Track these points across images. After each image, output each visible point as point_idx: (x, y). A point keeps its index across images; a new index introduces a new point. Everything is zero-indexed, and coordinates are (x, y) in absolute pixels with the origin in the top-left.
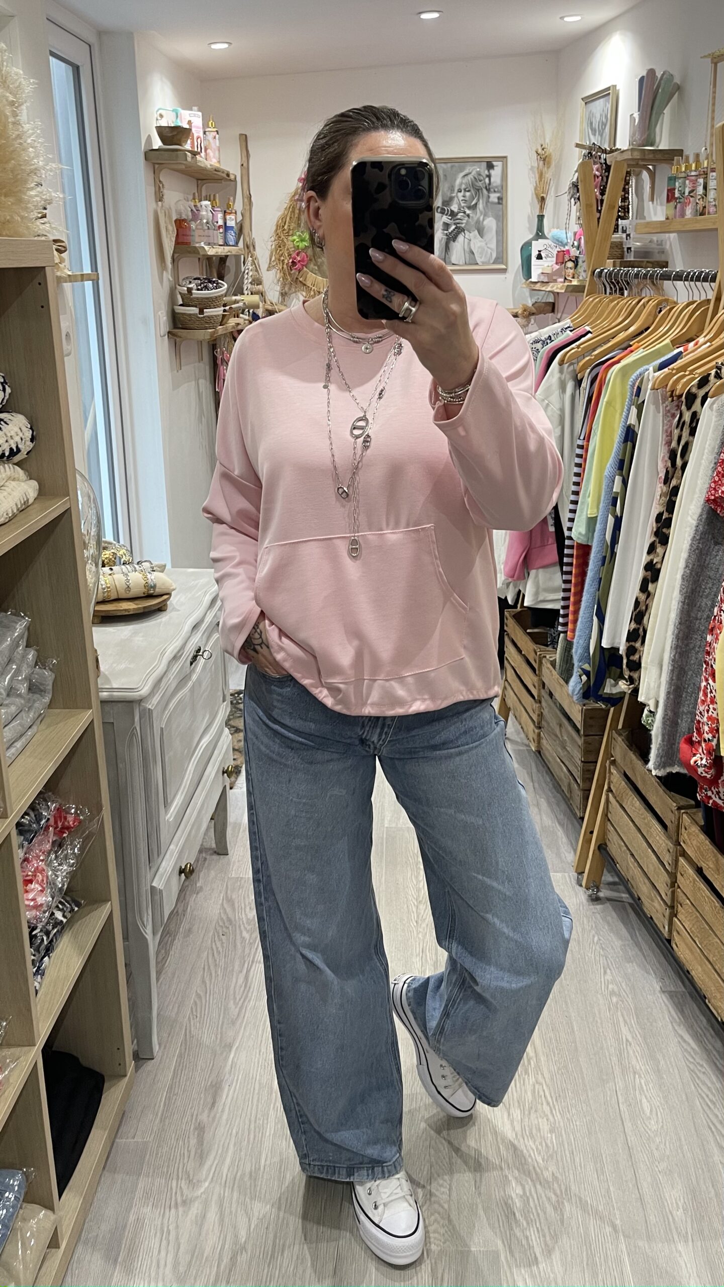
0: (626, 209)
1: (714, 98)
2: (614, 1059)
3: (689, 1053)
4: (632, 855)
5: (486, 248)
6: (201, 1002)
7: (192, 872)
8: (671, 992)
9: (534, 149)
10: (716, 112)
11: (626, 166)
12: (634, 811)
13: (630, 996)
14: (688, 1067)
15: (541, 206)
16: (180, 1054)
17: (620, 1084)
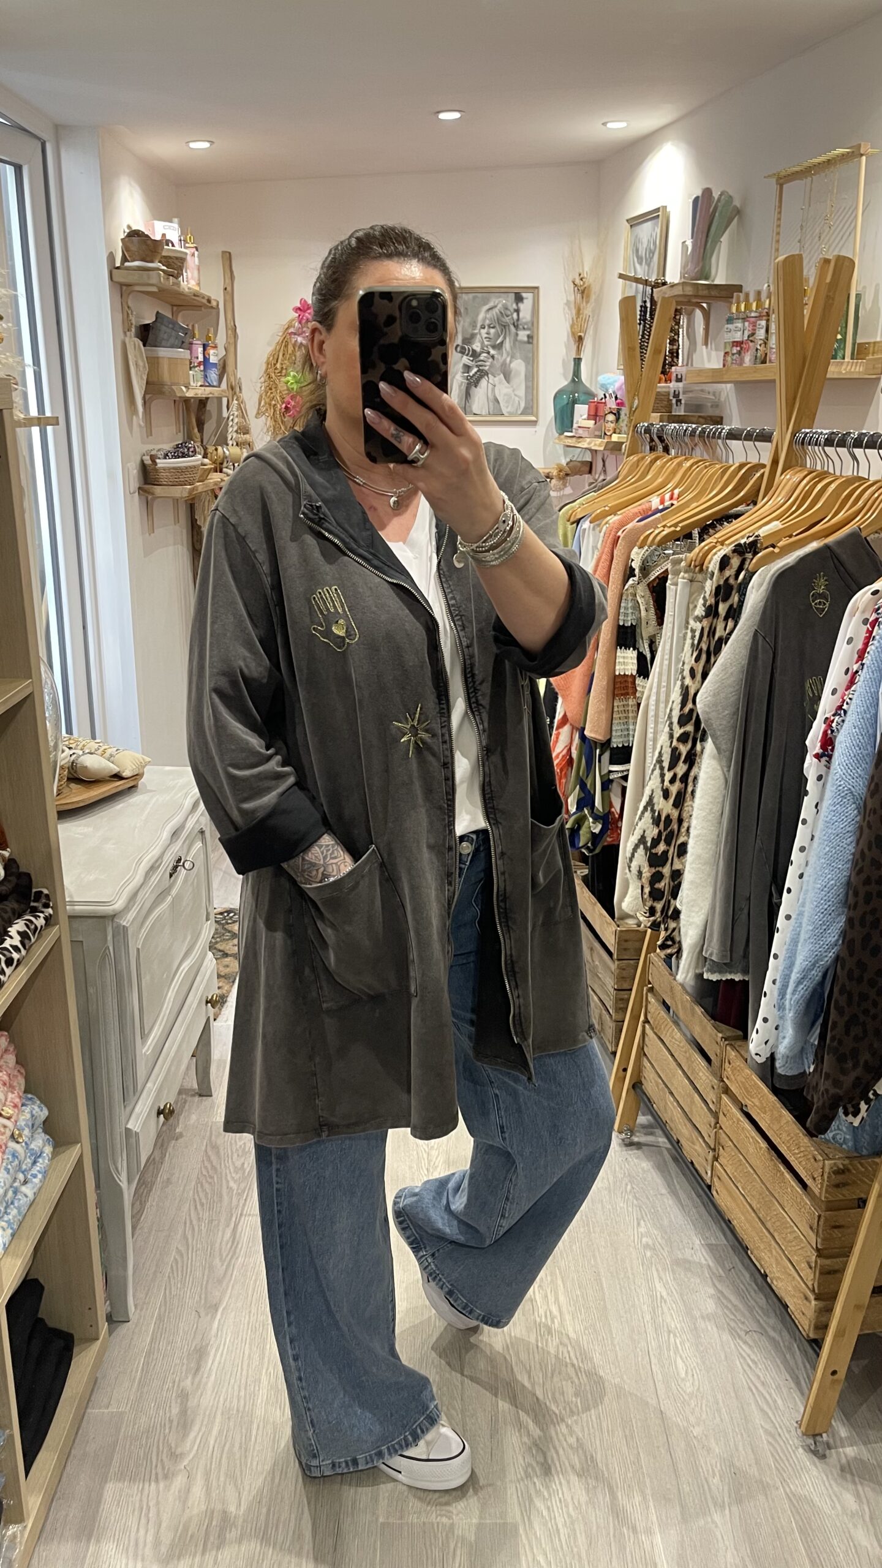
0: (674, 354)
1: (779, 226)
2: (648, 1317)
3: (730, 1310)
4: (671, 1093)
5: (513, 396)
6: (183, 1260)
7: (172, 1112)
8: (712, 1245)
9: (571, 279)
10: (781, 243)
11: (674, 303)
12: (673, 1042)
13: (666, 1249)
14: (728, 1324)
15: (578, 347)
16: (159, 1315)
17: (654, 1344)
